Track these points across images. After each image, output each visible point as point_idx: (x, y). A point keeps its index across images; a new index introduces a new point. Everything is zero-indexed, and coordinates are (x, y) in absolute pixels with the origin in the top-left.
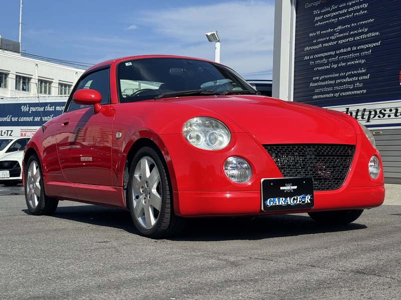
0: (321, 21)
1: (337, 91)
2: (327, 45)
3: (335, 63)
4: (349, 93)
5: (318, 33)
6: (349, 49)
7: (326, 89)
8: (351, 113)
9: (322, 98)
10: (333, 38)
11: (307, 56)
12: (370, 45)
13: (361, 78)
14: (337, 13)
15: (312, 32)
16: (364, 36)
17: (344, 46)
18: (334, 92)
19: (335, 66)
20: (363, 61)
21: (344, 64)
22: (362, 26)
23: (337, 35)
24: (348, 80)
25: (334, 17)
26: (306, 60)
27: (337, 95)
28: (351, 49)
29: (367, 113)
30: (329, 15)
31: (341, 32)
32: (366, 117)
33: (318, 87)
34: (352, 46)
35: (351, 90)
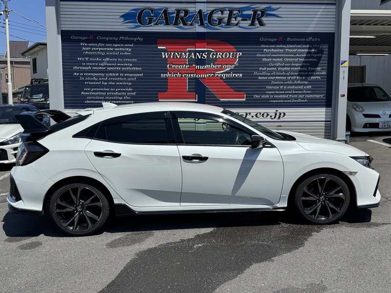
0: (89, 51)
2: (96, 68)
3: (105, 81)
4: (119, 102)
5: (87, 59)
6: (117, 74)
9: (95, 103)
11: (77, 73)
12: (135, 75)
15: (80, 57)
16: (130, 68)
17: (112, 72)
18: (105, 100)
19: (106, 84)
20: (130, 84)
21: (113, 83)
22: (127, 62)
24: (117, 93)
25: (101, 51)
26: (75, 75)
28: (119, 75)
30: (97, 49)
31: (108, 62)
33: (90, 96)
34: (119, 73)
35: (121, 100)
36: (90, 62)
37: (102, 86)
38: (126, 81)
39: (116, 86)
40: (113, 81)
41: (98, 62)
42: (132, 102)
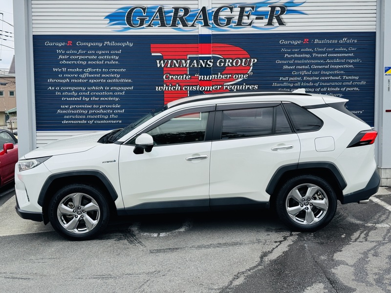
0: (66, 60)
1: (91, 119)
2: (75, 81)
3: (86, 96)
4: (104, 122)
5: (64, 69)
9: (74, 124)
10: (82, 76)
11: (52, 86)
12: (123, 88)
13: (116, 111)
14: (86, 57)
15: (56, 68)
16: (117, 80)
17: (95, 84)
18: (85, 119)
19: (87, 99)
20: (117, 99)
21: (97, 99)
22: (114, 73)
23: (87, 75)
24: (102, 111)
25: (82, 60)
27: (91, 122)
28: (104, 88)
30: (76, 57)
31: (90, 73)
35: (106, 120)
36: (67, 72)
38: (112, 96)
39: (99, 103)
40: (96, 96)
41: (78, 73)
42: (120, 122)
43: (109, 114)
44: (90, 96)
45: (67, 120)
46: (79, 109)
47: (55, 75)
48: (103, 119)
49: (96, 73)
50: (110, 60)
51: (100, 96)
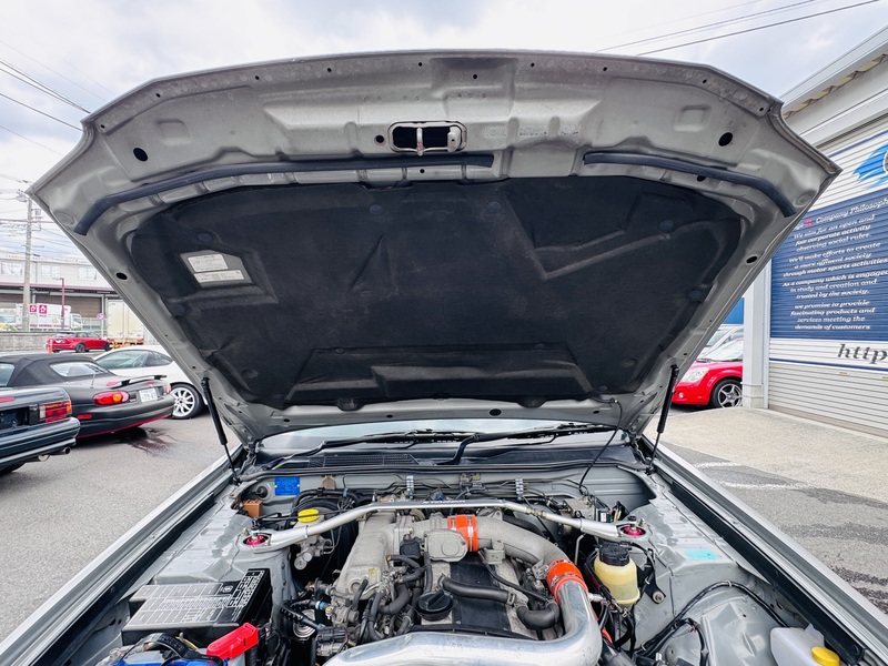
0: (803, 245)
1: (828, 324)
2: (812, 271)
3: (824, 292)
4: (845, 327)
5: (801, 258)
6: (844, 277)
7: (812, 320)
8: (848, 351)
9: (808, 329)
10: (820, 264)
11: (789, 280)
12: (874, 274)
13: (862, 311)
14: (826, 237)
15: (792, 257)
16: (866, 263)
17: (837, 273)
18: (823, 324)
19: (825, 295)
20: (865, 292)
21: (837, 294)
22: (862, 252)
23: (826, 261)
24: (842, 311)
25: (822, 241)
26: (784, 287)
27: (828, 328)
28: (847, 277)
29: (871, 353)
30: (815, 239)
31: (831, 258)
32: (870, 358)
33: (802, 317)
34: (847, 274)
35: (848, 324)
36: (805, 262)
37: (819, 300)
38: (858, 288)
39: (841, 299)
40: (836, 290)
41: (817, 260)
42: (868, 327)
43: (852, 316)
44: (828, 291)
45: (801, 324)
46: (814, 309)
47: (791, 268)
48: (844, 323)
49: (838, 256)
50: (857, 233)
51: (841, 290)
